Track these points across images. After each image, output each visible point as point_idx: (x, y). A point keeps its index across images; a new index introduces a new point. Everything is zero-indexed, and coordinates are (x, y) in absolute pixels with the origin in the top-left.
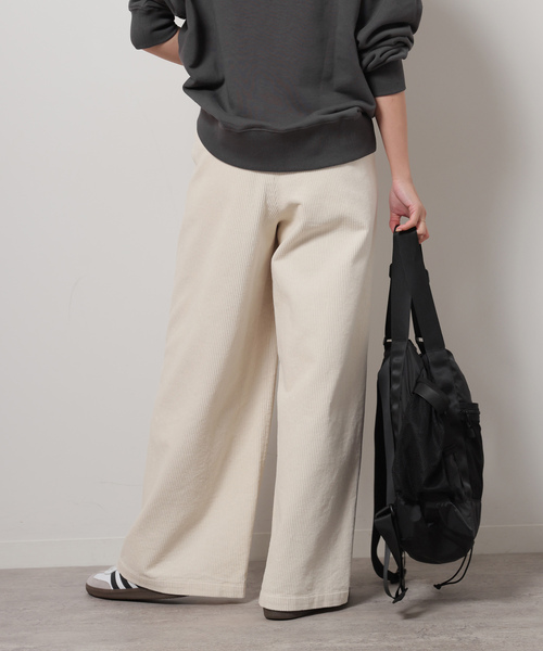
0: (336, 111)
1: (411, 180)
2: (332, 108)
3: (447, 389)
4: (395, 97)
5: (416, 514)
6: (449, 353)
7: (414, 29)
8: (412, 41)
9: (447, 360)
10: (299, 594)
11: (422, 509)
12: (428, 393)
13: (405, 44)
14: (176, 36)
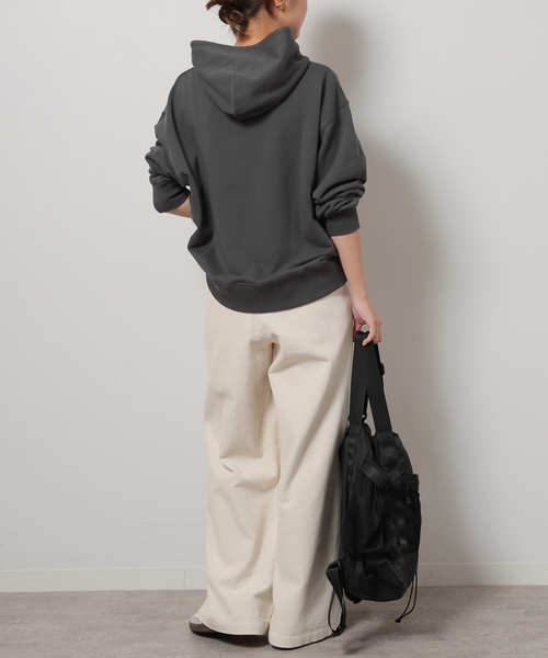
0: (303, 263)
1: (367, 298)
2: (299, 261)
3: (391, 465)
4: (351, 236)
5: (359, 568)
6: (396, 435)
7: (364, 181)
8: (363, 190)
9: (393, 440)
10: (292, 635)
11: (364, 564)
12: (372, 472)
13: (357, 194)
14: (188, 200)
